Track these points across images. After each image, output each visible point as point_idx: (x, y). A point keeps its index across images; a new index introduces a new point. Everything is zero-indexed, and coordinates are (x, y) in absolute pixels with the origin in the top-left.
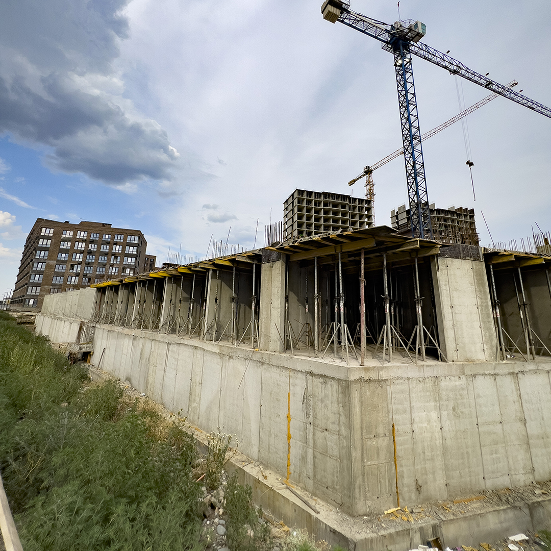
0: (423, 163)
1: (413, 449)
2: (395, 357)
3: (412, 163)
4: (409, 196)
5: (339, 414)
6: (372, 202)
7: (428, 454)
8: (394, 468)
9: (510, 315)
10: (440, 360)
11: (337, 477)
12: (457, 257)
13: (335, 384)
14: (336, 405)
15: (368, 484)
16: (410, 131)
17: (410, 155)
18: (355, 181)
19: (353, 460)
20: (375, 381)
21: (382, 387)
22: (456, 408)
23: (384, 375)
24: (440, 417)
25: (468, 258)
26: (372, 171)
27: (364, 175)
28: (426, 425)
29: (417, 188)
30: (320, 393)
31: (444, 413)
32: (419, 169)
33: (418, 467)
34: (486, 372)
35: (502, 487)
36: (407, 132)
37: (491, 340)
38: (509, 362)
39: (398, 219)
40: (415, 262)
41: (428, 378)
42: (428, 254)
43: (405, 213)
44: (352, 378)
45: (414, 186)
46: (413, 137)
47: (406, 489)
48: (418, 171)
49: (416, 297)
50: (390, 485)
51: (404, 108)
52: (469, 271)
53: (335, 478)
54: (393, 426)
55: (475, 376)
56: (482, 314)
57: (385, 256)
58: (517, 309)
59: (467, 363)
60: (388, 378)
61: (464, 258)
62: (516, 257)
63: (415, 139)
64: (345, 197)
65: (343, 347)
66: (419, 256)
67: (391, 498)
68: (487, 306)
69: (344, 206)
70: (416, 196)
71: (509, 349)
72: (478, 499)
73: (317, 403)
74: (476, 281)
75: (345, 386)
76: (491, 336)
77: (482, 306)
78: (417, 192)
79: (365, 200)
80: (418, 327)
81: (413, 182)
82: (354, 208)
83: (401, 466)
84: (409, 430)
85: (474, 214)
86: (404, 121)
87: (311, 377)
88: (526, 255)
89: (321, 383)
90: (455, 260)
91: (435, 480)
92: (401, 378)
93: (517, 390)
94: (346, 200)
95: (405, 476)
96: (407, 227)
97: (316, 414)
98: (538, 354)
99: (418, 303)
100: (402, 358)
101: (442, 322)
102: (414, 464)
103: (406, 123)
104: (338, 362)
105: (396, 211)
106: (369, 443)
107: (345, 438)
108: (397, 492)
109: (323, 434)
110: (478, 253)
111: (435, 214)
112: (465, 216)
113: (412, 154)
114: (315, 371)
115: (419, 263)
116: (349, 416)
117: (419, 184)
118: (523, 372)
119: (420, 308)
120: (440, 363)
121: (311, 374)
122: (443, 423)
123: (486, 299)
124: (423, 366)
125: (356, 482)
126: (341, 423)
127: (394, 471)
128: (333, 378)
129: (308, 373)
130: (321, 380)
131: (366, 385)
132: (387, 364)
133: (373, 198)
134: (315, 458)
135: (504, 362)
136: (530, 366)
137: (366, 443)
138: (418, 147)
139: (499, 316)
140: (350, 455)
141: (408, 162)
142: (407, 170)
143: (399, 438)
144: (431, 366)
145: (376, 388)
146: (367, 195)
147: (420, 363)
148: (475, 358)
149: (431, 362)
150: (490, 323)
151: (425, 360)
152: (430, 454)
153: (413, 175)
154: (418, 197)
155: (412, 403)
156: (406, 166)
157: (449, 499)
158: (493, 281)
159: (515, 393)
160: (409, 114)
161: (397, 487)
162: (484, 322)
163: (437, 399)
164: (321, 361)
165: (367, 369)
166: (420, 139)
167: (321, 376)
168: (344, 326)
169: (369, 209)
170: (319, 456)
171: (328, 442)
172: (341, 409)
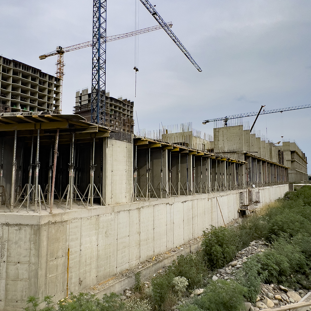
0: (105, 60)
1: (80, 261)
2: (73, 206)
3: (97, 58)
4: (92, 84)
5: (30, 249)
6: (61, 80)
7: (88, 262)
8: (66, 275)
9: (142, 176)
10: (101, 205)
11: (26, 292)
12: (119, 140)
13: (28, 229)
14: (28, 244)
15: (48, 289)
16: (99, 30)
17: (97, 50)
18: (46, 56)
19: (39, 277)
20: (59, 222)
21: (63, 226)
22: (107, 232)
23: (65, 218)
24: (97, 239)
25: (125, 141)
26: (64, 52)
27: (56, 54)
28: (89, 245)
29: (99, 80)
30: (15, 238)
31: (100, 236)
32: (102, 64)
33: (82, 271)
34: (125, 209)
35: (124, 270)
36: (96, 30)
37: (131, 191)
38: (137, 202)
39: (81, 100)
40: (93, 140)
41: (93, 216)
42: (102, 136)
43: (87, 96)
44: (43, 222)
45: (97, 77)
46: (101, 36)
47: (73, 285)
48: (101, 65)
49: (91, 165)
50: (63, 286)
51: (97, 8)
52: (124, 149)
53: (24, 293)
54: (69, 250)
55: (119, 212)
56: (128, 175)
57: (74, 135)
58: (146, 172)
59: (116, 205)
60: (68, 219)
61: (122, 140)
62: (149, 142)
63: (102, 38)
64: (35, 70)
65: (36, 202)
66: (96, 137)
67: (63, 293)
68: (131, 171)
69: (34, 79)
70: (97, 85)
71: (139, 195)
72: (112, 279)
73: (11, 246)
74: (127, 155)
75: (37, 229)
76: (130, 188)
77: (128, 171)
78: (98, 83)
79: (55, 77)
80: (91, 185)
81: (97, 74)
82: (44, 82)
83: (71, 272)
84: (79, 250)
85: (133, 105)
86: (96, 19)
87: (7, 228)
88: (154, 141)
89: (16, 230)
90: (118, 141)
91: (90, 275)
92: (77, 218)
93: (139, 217)
94: (37, 73)
95: (73, 278)
96: (88, 107)
97: (10, 254)
98: (151, 197)
99: (92, 169)
100: (78, 206)
101: (106, 181)
102: (79, 269)
103: (97, 22)
104: (31, 213)
105: (80, 93)
106: (51, 263)
107: (33, 264)
108: (67, 289)
109: (16, 266)
110: (131, 138)
111: (109, 101)
112: (128, 106)
113: (98, 50)
114: (11, 222)
115: (96, 141)
116: (38, 249)
117: (101, 76)
118: (142, 207)
119: (93, 172)
120: (101, 207)
121: (7, 225)
122: (99, 242)
123: (131, 166)
124: (91, 209)
125: (40, 290)
126: (31, 255)
127: (66, 277)
128: (27, 225)
129: (4, 224)
130: (16, 228)
131: (53, 226)
132: (68, 211)
133: (62, 77)
134: (7, 285)
135: (135, 202)
136: (147, 203)
137: (49, 264)
138: (103, 46)
139: (136, 177)
140: (37, 274)
141: (95, 55)
142: (93, 62)
143: (72, 256)
144: (96, 209)
145: (60, 227)
146: (57, 73)
147: (89, 208)
148: (120, 202)
149: (96, 207)
150: (131, 181)
151: (93, 206)
152: (89, 262)
153: (97, 68)
154: (99, 86)
155: (82, 233)
156: (93, 58)
157: (97, 283)
158: (136, 156)
159: (138, 219)
160: (100, 15)
161: (67, 286)
162: (128, 180)
163: (97, 228)
164: (17, 214)
165: (54, 215)
166: (106, 40)
167: (17, 225)
168: (38, 186)
169: (57, 87)
170: (10, 282)
171: (19, 271)
172: (32, 245)
